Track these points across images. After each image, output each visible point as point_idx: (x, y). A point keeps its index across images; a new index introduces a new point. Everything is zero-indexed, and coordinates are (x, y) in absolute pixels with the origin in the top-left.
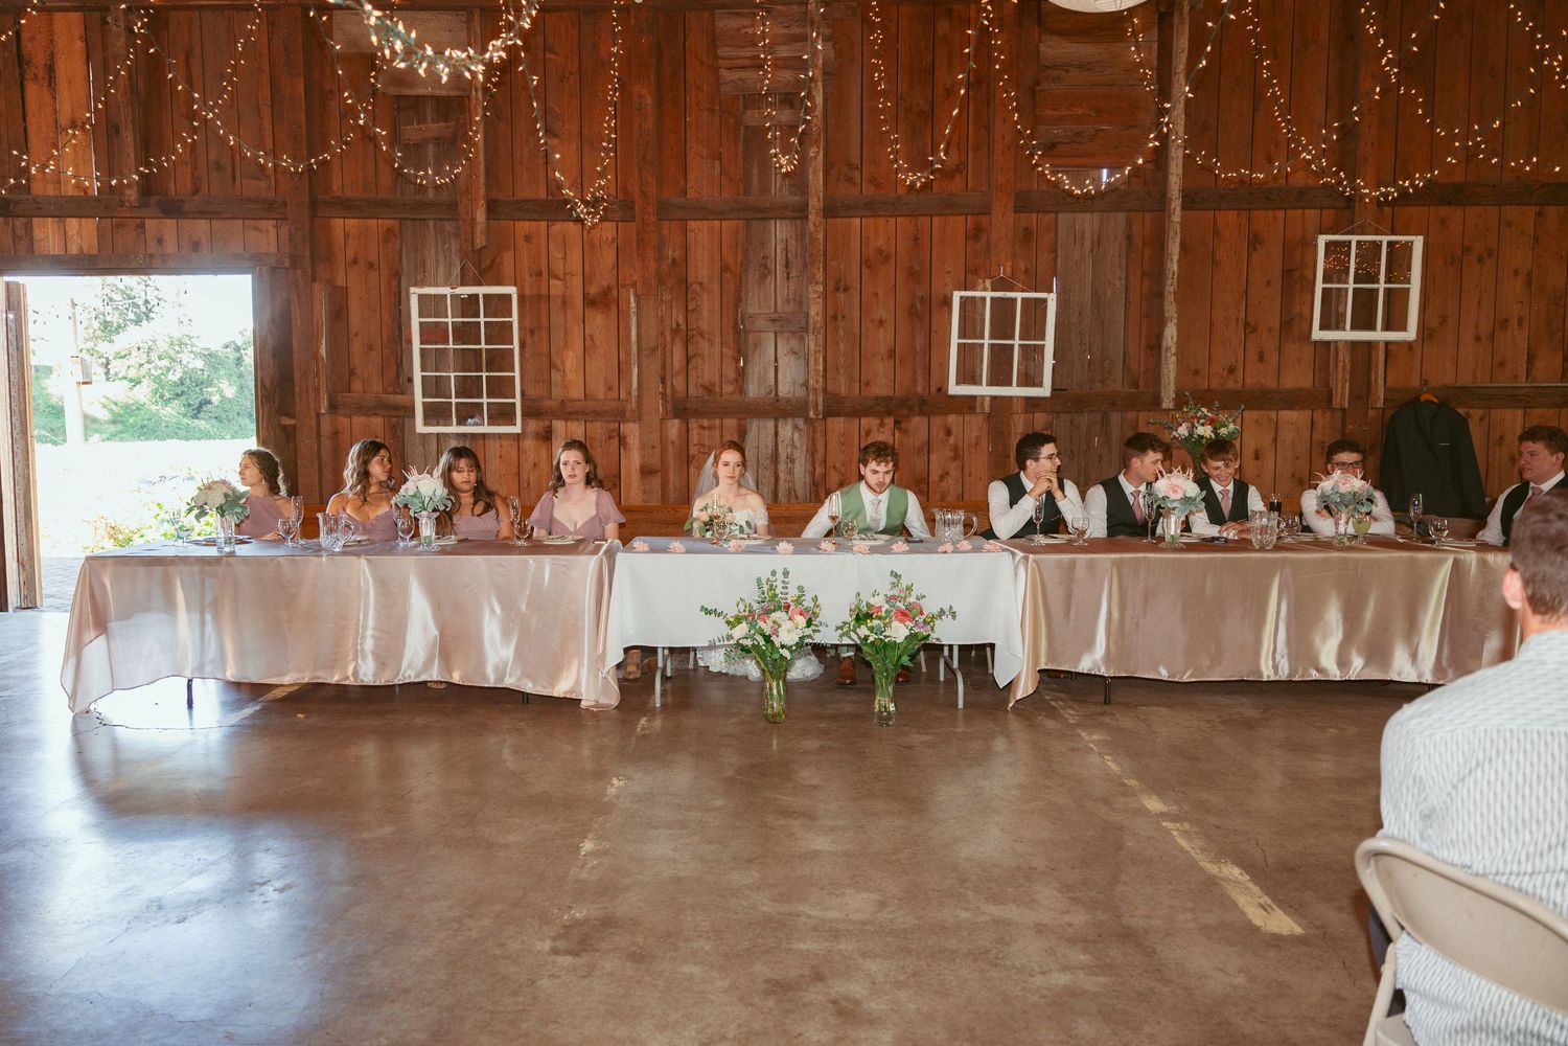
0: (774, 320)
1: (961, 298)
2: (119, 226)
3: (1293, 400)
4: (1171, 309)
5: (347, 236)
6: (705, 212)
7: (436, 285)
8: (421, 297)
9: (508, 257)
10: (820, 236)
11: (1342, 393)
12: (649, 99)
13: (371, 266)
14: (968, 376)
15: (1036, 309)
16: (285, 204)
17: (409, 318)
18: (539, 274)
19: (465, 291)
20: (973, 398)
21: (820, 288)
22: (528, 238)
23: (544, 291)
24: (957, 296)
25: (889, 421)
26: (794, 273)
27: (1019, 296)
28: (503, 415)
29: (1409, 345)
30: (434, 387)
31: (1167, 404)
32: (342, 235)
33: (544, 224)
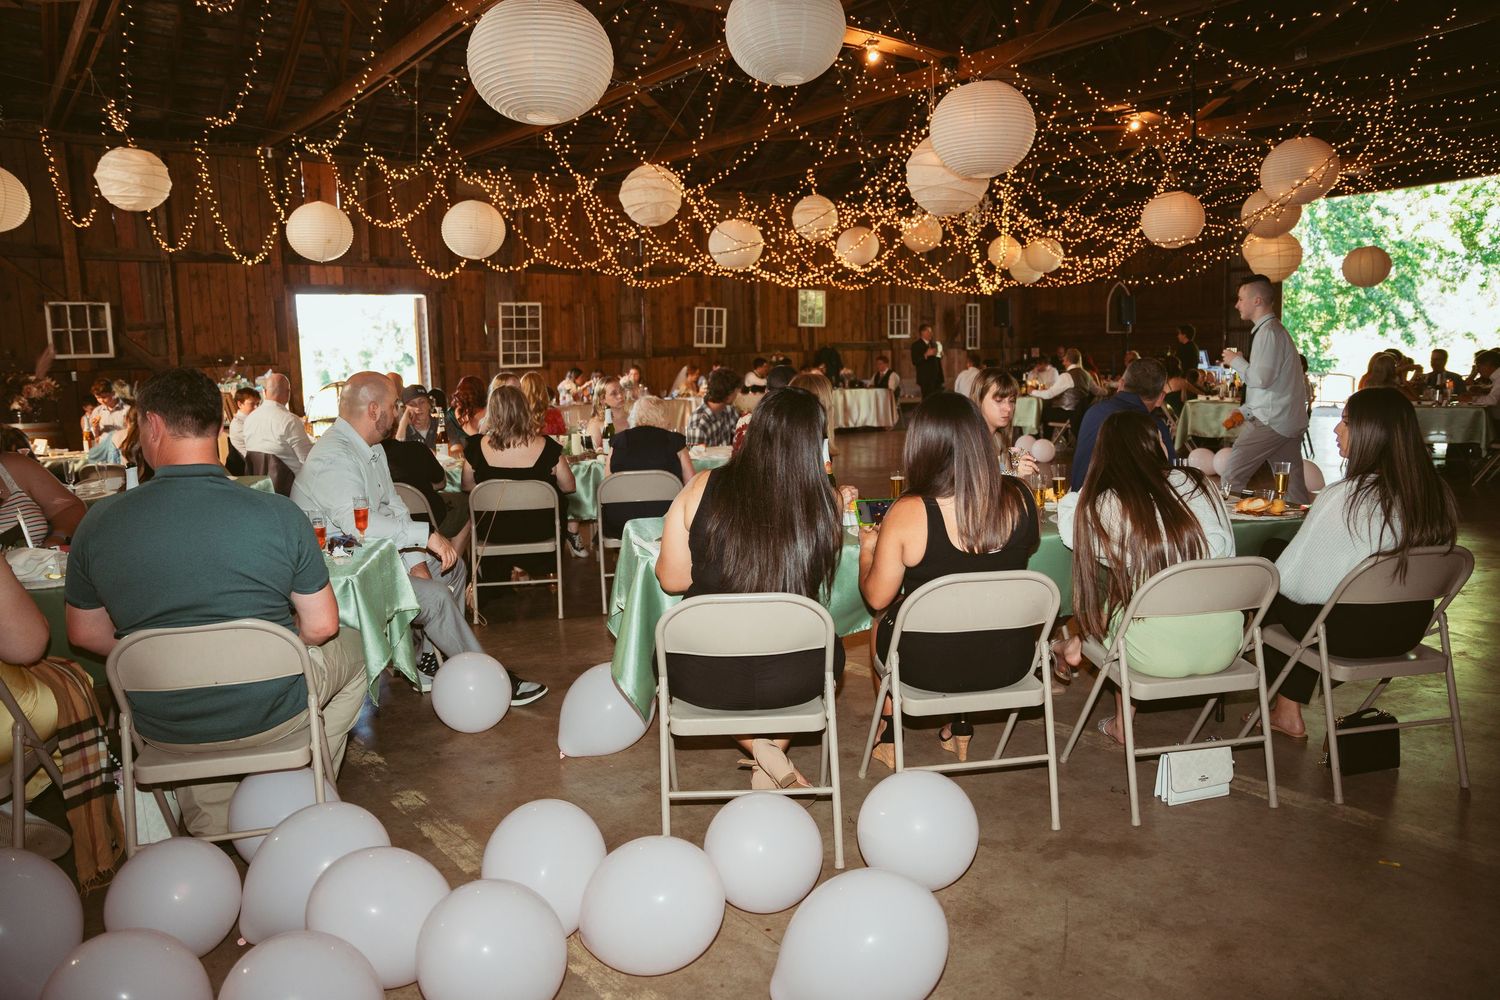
1: (698, 310)
3: (793, 348)
4: (758, 315)
7: (507, 301)
8: (503, 307)
11: (806, 348)
13: (472, 292)
14: (700, 340)
15: (720, 314)
17: (495, 316)
19: (521, 304)
20: (699, 349)
23: (551, 305)
24: (696, 308)
25: (672, 358)
27: (715, 309)
28: (535, 359)
29: (822, 328)
30: (508, 347)
31: (759, 350)
33: (544, 275)
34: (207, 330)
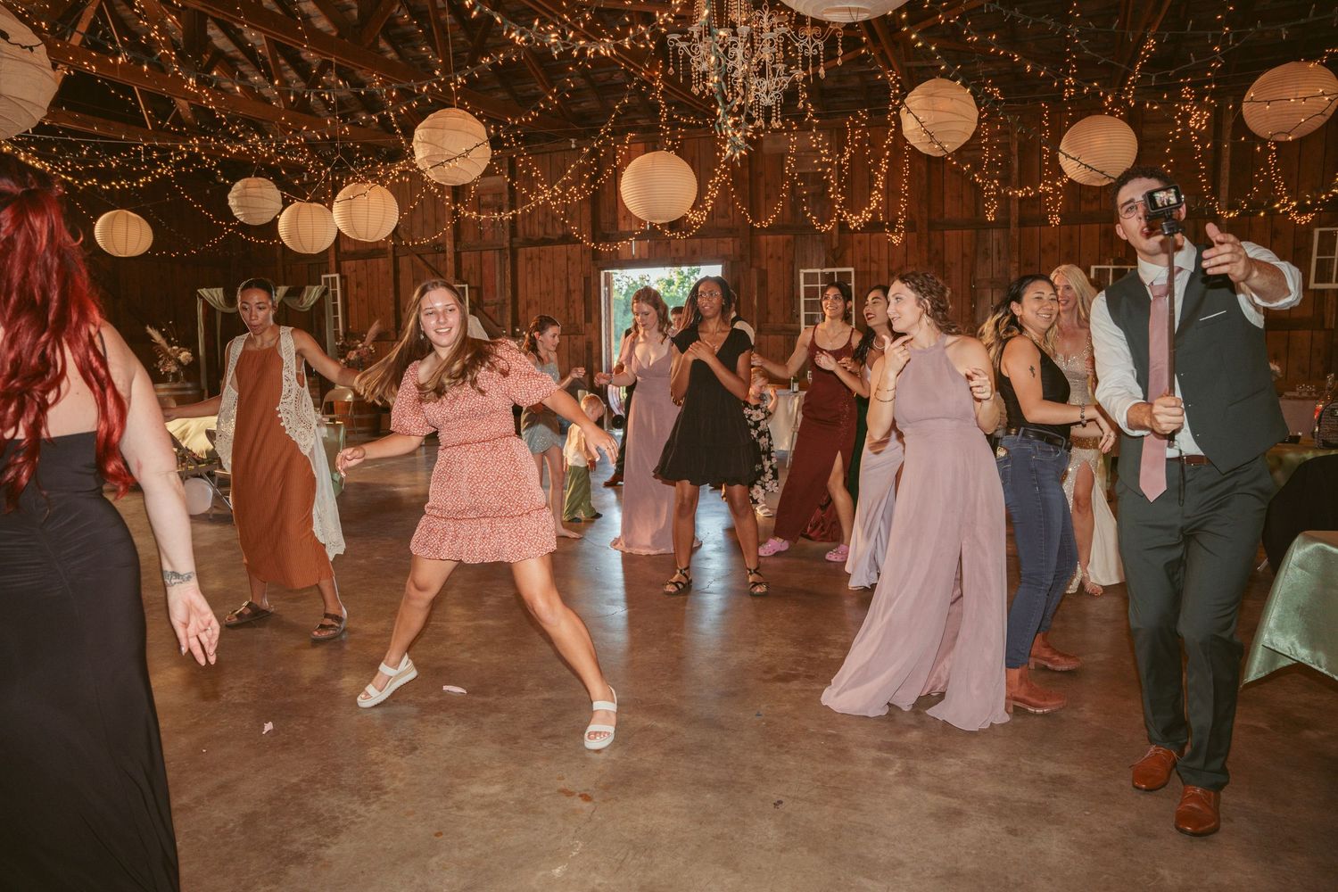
0: (992, 283)
1: (1096, 269)
2: (658, 243)
5: (767, 244)
6: (955, 225)
7: (812, 268)
8: (805, 274)
9: (849, 252)
10: (1017, 237)
11: (1331, 320)
12: (924, 169)
13: (779, 258)
16: (738, 230)
17: (799, 285)
18: (865, 260)
19: (828, 270)
21: (1017, 265)
22: (860, 242)
23: (868, 269)
24: (1093, 268)
26: (1002, 256)
32: (765, 244)
33: (868, 234)
34: (536, 303)
